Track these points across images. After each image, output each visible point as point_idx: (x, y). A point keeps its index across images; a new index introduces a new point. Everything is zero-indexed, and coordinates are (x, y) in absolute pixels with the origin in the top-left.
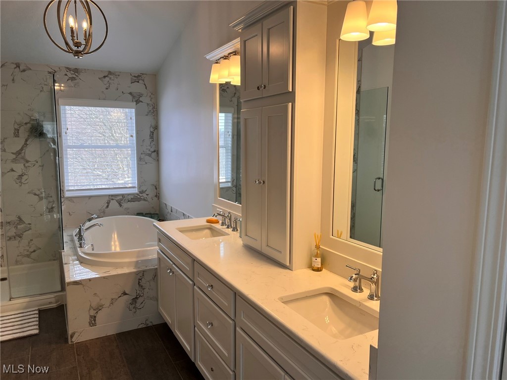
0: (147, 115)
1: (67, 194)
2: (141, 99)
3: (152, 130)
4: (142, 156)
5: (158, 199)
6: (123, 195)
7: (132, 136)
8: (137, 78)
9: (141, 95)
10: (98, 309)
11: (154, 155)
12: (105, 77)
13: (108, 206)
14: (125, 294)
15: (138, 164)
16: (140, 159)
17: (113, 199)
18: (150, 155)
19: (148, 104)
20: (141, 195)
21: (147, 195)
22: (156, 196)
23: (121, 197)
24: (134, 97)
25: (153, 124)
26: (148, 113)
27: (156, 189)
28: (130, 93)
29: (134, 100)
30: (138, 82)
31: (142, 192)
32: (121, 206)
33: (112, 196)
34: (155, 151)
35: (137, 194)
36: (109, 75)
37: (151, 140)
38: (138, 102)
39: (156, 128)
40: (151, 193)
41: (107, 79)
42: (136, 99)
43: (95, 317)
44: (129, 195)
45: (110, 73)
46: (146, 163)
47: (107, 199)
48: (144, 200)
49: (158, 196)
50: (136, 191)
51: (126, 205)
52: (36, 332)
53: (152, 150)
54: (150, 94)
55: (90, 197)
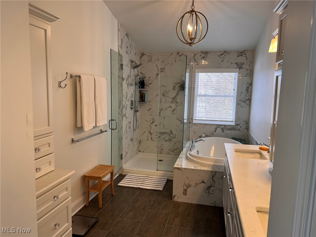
0: (245, 76)
1: (194, 122)
2: (243, 66)
3: (248, 86)
4: (240, 102)
5: (248, 131)
6: (225, 126)
7: (234, 90)
8: (241, 53)
9: (243, 64)
10: (189, 186)
11: (248, 102)
12: (221, 55)
13: (215, 131)
14: (203, 182)
15: (236, 107)
16: (238, 104)
17: (219, 127)
18: (245, 102)
19: (247, 69)
20: (236, 126)
21: (241, 127)
22: (246, 128)
23: (224, 127)
24: (238, 65)
25: (249, 82)
27: (247, 124)
28: (236, 63)
29: (238, 67)
30: (242, 56)
31: (237, 125)
32: (223, 132)
33: (219, 125)
34: (248, 99)
35: (234, 126)
36: (224, 53)
37: (246, 92)
38: (240, 68)
39: (251, 84)
40: (243, 126)
41: (223, 56)
42: (239, 66)
43: (186, 190)
44: (229, 126)
45: (225, 52)
46: (242, 107)
47: (215, 126)
48: (238, 130)
49: (248, 128)
50: (233, 124)
51: (226, 132)
52: (161, 189)
53: (247, 98)
54: (249, 63)
55: (206, 125)
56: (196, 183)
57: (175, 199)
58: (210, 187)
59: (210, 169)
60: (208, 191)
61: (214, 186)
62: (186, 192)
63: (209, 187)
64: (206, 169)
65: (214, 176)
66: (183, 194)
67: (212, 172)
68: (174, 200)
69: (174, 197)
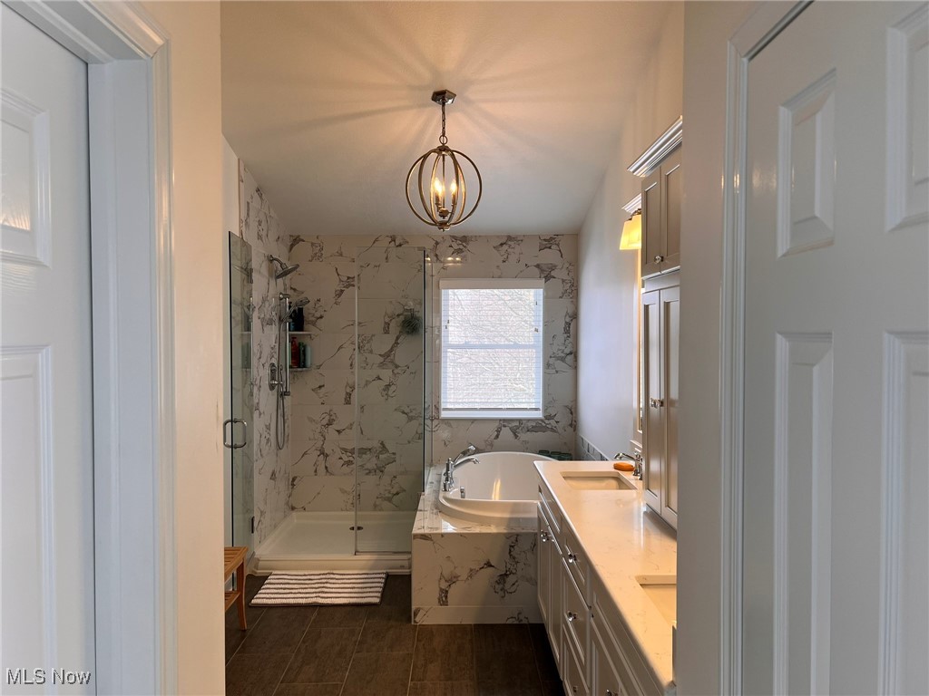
0: (561, 297)
1: (444, 415)
2: (553, 273)
3: (568, 320)
4: (552, 361)
5: (575, 430)
6: (520, 420)
7: (536, 330)
8: (549, 242)
9: (553, 267)
10: (452, 580)
11: (570, 359)
12: (502, 245)
13: (497, 436)
14: (489, 565)
15: (544, 373)
16: (547, 366)
17: (505, 426)
18: (563, 359)
19: (563, 281)
20: (547, 422)
21: (557, 422)
22: (571, 425)
23: (517, 424)
24: (542, 271)
25: (570, 312)
26: (563, 294)
27: (572, 413)
28: (538, 266)
29: (543, 276)
30: (550, 248)
31: (548, 417)
32: (516, 436)
33: (505, 420)
34: (571, 353)
35: (542, 420)
36: (509, 240)
37: (566, 335)
38: (548, 278)
39: (575, 316)
40: (564, 420)
41: (505, 247)
42: (546, 273)
43: (447, 592)
44: (529, 420)
45: (510, 238)
46: (557, 372)
47: (497, 424)
48: (552, 430)
49: (574, 424)
50: (539, 415)
51: (524, 436)
52: (377, 600)
53: (567, 351)
54: (567, 265)
55: (473, 421)
56: (471, 570)
57: (417, 619)
58: (506, 575)
59: (502, 530)
60: (501, 586)
61: (514, 571)
62: (446, 597)
63: (504, 576)
64: (493, 530)
65: (513, 547)
66: (439, 602)
67: (508, 536)
68: (415, 622)
69: (415, 615)
